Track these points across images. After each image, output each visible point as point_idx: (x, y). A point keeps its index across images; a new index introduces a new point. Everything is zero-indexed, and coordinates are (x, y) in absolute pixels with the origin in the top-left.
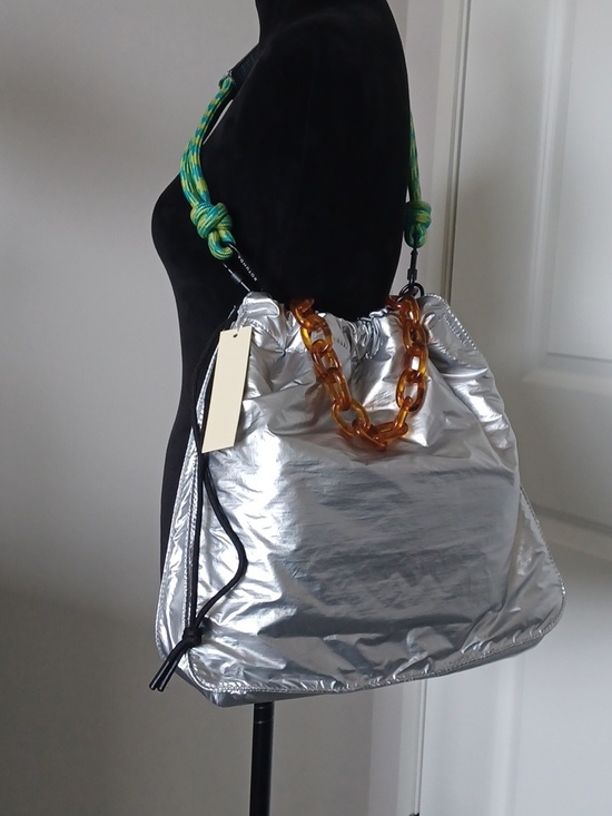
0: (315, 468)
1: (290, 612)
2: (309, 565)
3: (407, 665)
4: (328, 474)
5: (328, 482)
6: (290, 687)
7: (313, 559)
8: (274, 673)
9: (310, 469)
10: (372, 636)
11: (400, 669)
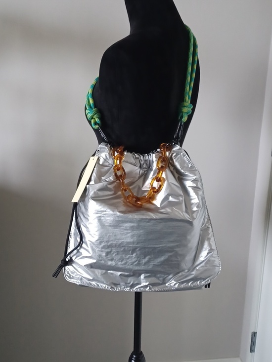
0: (104, 213)
1: (94, 261)
2: (101, 246)
3: (140, 286)
4: (109, 215)
5: (109, 219)
6: (94, 285)
7: (103, 244)
8: (89, 280)
9: (103, 213)
10: (126, 274)
11: (137, 287)
